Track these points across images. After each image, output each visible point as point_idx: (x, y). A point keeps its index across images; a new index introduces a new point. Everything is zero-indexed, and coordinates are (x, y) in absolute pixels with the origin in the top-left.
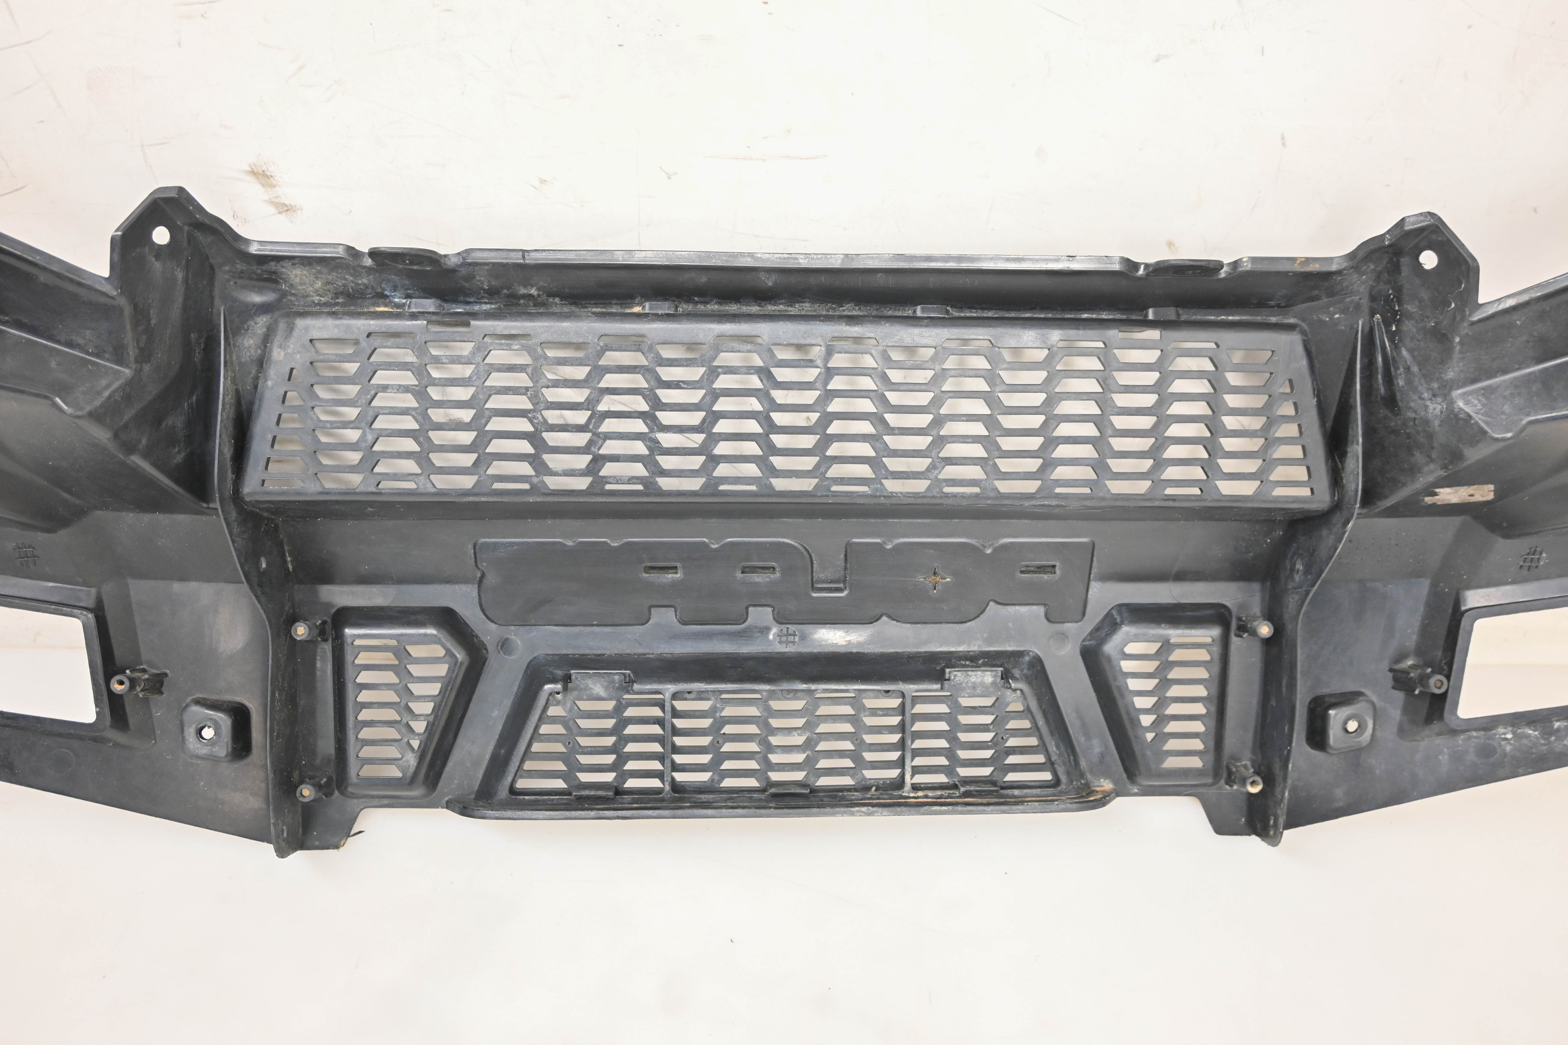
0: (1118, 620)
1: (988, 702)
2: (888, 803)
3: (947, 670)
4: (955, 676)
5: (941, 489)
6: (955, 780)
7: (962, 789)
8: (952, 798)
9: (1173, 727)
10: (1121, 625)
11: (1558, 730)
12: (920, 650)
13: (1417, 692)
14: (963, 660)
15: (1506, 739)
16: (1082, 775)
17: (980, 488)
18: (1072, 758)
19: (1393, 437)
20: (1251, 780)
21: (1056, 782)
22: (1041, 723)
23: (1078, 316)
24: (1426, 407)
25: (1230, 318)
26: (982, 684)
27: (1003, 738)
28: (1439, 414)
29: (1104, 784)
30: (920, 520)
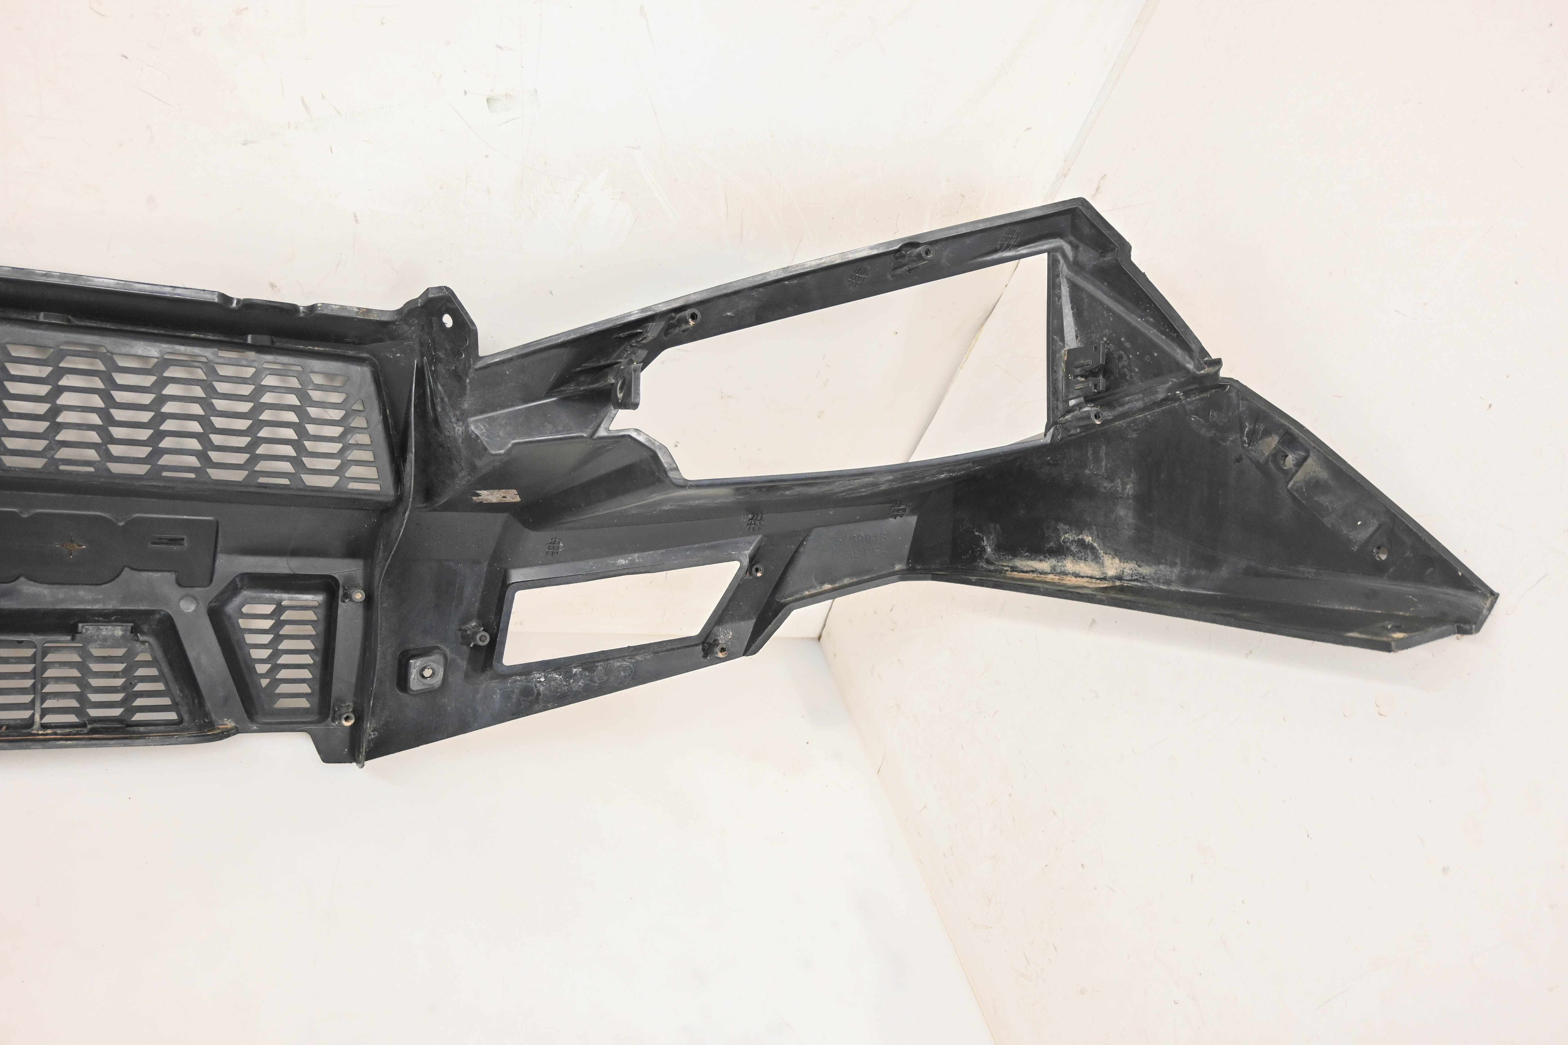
0: (239, 586)
1: (120, 652)
2: (17, 739)
3: (80, 625)
4: (87, 630)
5: (57, 467)
6: (85, 719)
7: (89, 727)
8: (80, 734)
9: (283, 674)
10: (241, 589)
11: (575, 674)
12: (56, 607)
13: (471, 646)
14: (97, 617)
15: (540, 682)
16: (207, 715)
17: (95, 468)
18: (196, 701)
19: (441, 449)
20: (345, 716)
21: (180, 721)
22: (166, 670)
23: (188, 335)
24: (454, 428)
25: (316, 348)
26: (113, 636)
27: (131, 684)
28: (461, 434)
29: (227, 723)
30: (55, 494)
